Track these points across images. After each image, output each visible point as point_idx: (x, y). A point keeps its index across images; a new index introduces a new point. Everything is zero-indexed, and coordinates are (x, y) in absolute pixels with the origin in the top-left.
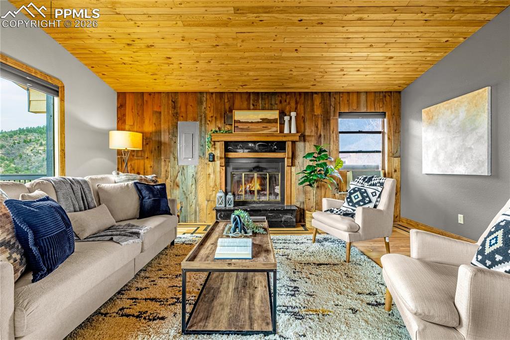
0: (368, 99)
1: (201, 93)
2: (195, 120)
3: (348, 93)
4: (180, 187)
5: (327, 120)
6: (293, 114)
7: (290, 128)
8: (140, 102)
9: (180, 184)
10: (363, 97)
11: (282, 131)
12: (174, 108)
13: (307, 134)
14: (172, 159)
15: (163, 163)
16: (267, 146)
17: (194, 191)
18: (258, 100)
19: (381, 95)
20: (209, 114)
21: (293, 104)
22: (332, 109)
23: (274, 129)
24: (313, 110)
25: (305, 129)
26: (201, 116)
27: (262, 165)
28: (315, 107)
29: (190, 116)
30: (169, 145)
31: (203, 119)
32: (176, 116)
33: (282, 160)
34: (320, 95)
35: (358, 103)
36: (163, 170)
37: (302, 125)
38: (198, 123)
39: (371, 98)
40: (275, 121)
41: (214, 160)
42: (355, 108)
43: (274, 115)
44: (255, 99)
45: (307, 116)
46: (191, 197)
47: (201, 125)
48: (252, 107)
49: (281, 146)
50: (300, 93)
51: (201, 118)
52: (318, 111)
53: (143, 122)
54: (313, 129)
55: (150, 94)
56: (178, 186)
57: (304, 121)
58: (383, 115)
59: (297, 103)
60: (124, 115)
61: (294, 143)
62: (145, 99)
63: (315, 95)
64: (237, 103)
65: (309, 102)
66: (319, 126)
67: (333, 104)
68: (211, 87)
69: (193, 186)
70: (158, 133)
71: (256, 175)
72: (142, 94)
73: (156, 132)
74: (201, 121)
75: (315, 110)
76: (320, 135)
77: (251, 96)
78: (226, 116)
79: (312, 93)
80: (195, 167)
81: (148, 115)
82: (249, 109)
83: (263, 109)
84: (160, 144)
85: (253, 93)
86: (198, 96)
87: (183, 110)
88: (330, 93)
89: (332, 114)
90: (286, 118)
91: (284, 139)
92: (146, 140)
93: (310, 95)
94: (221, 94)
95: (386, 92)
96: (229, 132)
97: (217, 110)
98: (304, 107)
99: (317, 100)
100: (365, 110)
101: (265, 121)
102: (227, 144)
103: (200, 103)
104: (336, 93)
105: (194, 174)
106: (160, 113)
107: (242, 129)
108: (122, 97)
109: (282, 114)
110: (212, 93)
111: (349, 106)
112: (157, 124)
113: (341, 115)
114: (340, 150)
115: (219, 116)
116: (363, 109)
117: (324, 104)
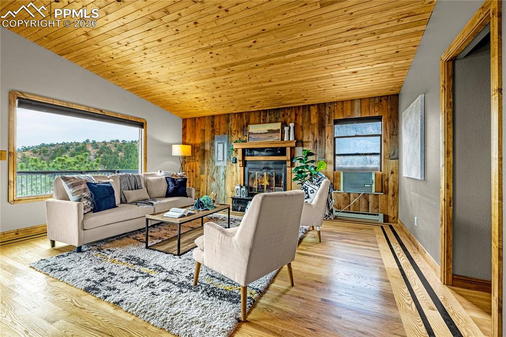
0: (362, 105)
1: (228, 114)
2: (225, 134)
3: (343, 102)
4: (216, 180)
5: (322, 127)
6: (292, 125)
7: (290, 137)
8: (194, 124)
9: (215, 178)
10: (357, 105)
11: (282, 139)
12: (213, 126)
13: (304, 140)
14: (211, 161)
15: (206, 164)
16: (274, 151)
17: (223, 184)
18: (266, 115)
19: (377, 100)
20: (234, 129)
21: (293, 116)
22: (327, 117)
23: (277, 138)
24: (310, 120)
25: (303, 137)
26: (228, 131)
27: (271, 166)
28: (312, 117)
29: (222, 131)
30: (210, 151)
31: (230, 133)
32: (213, 131)
33: (284, 162)
34: (316, 107)
35: (352, 109)
36: (206, 169)
37: (301, 133)
38: (227, 135)
39: (365, 104)
40: (278, 130)
41: (236, 162)
42: (349, 114)
43: (277, 126)
44: (265, 115)
45: (305, 126)
46: (222, 188)
47: (228, 137)
48: (262, 121)
49: (283, 152)
50: (299, 107)
51: (228, 132)
52: (314, 120)
53: (195, 136)
54: (311, 136)
55: (199, 118)
56: (214, 180)
57: (302, 130)
58: (379, 119)
59: (296, 115)
60: (186, 133)
61: (292, 149)
62: (197, 122)
63: (312, 107)
64: (252, 120)
65: (307, 113)
66: (315, 133)
67: (327, 113)
68: (232, 110)
69: (223, 181)
70: (203, 144)
71: (265, 174)
72: (195, 118)
73: (202, 143)
74: (228, 134)
75: (312, 120)
76: (317, 141)
77: (262, 113)
78: (244, 129)
79: (309, 106)
80: (225, 167)
81: (198, 132)
82: (260, 123)
83: (270, 122)
84: (204, 151)
85: (263, 110)
86: (227, 117)
87: (217, 127)
88: (325, 103)
89: (327, 121)
90: (286, 129)
91: (284, 146)
92: (194, 148)
93: (307, 108)
94: (241, 114)
95: (381, 97)
96: (245, 141)
97: (238, 124)
98: (303, 118)
99: (314, 111)
100: (359, 116)
101: (271, 131)
102: (244, 150)
103: (228, 121)
104: (331, 103)
105: (224, 172)
106: (204, 130)
107: (254, 139)
109: (284, 124)
110: (235, 114)
111: (343, 112)
112: (203, 138)
113: (336, 122)
114: (337, 153)
115: (240, 130)
116: (357, 115)
117: (320, 114)
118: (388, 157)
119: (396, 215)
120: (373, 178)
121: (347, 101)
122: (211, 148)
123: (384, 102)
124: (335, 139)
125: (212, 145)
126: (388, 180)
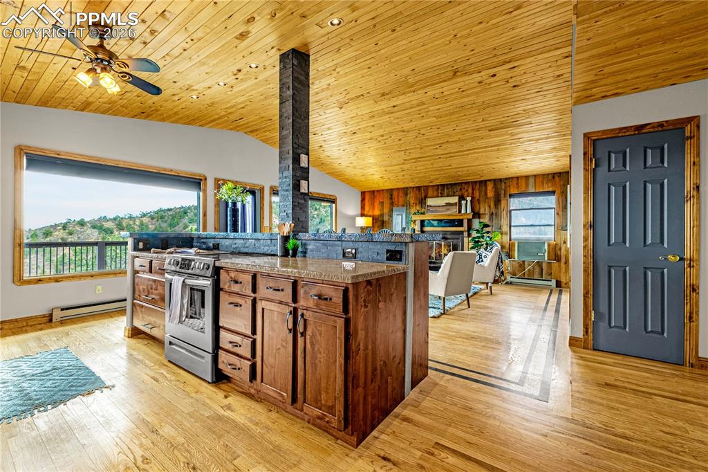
0: (536, 181)
1: (407, 188)
2: (403, 206)
3: (518, 178)
5: (497, 201)
6: (469, 199)
7: (467, 210)
8: (372, 197)
10: (531, 181)
11: (460, 212)
12: (391, 199)
13: (481, 212)
16: (451, 223)
18: (444, 189)
19: (550, 176)
20: (412, 202)
21: (470, 191)
22: (503, 192)
23: (455, 210)
24: (486, 194)
25: (480, 209)
26: (407, 203)
27: (448, 236)
28: (488, 191)
29: (401, 203)
30: (388, 223)
32: (392, 204)
33: (462, 233)
34: (492, 182)
35: (527, 185)
37: (478, 206)
38: (405, 208)
39: (540, 179)
40: (455, 204)
42: (523, 189)
43: (455, 200)
44: (443, 189)
45: (481, 199)
47: (407, 209)
48: (440, 195)
49: (460, 223)
50: (476, 182)
51: (407, 205)
52: (490, 194)
53: (374, 209)
54: (487, 208)
55: (378, 191)
57: (479, 203)
58: (553, 193)
59: (473, 190)
60: (364, 205)
61: (469, 221)
62: (375, 194)
63: (488, 183)
64: (430, 193)
65: (483, 188)
66: (492, 206)
67: (503, 187)
68: (412, 185)
70: (382, 215)
71: (443, 243)
72: (374, 191)
74: (407, 207)
75: (488, 194)
76: (493, 213)
77: (440, 188)
78: (422, 202)
79: (486, 181)
81: (377, 204)
82: (438, 197)
83: (448, 196)
84: (383, 222)
85: (441, 185)
86: (405, 190)
87: (396, 200)
88: (501, 179)
89: (503, 196)
90: (463, 202)
91: (461, 218)
92: (375, 219)
93: (483, 183)
94: (419, 188)
95: (554, 174)
96: (423, 213)
97: (416, 198)
98: (480, 193)
99: (490, 186)
100: (533, 191)
101: (448, 204)
102: (422, 222)
103: (406, 194)
104: (506, 179)
106: (383, 203)
107: (433, 211)
108: (363, 193)
109: (462, 198)
110: (414, 188)
111: (518, 188)
112: (382, 209)
113: (511, 196)
114: (512, 224)
115: (417, 202)
116: (532, 190)
117: (496, 188)
118: (560, 228)
119: (568, 281)
120: (546, 247)
121: (522, 177)
122: (389, 219)
123: (557, 179)
124: (510, 211)
125: (391, 216)
126: (560, 249)
